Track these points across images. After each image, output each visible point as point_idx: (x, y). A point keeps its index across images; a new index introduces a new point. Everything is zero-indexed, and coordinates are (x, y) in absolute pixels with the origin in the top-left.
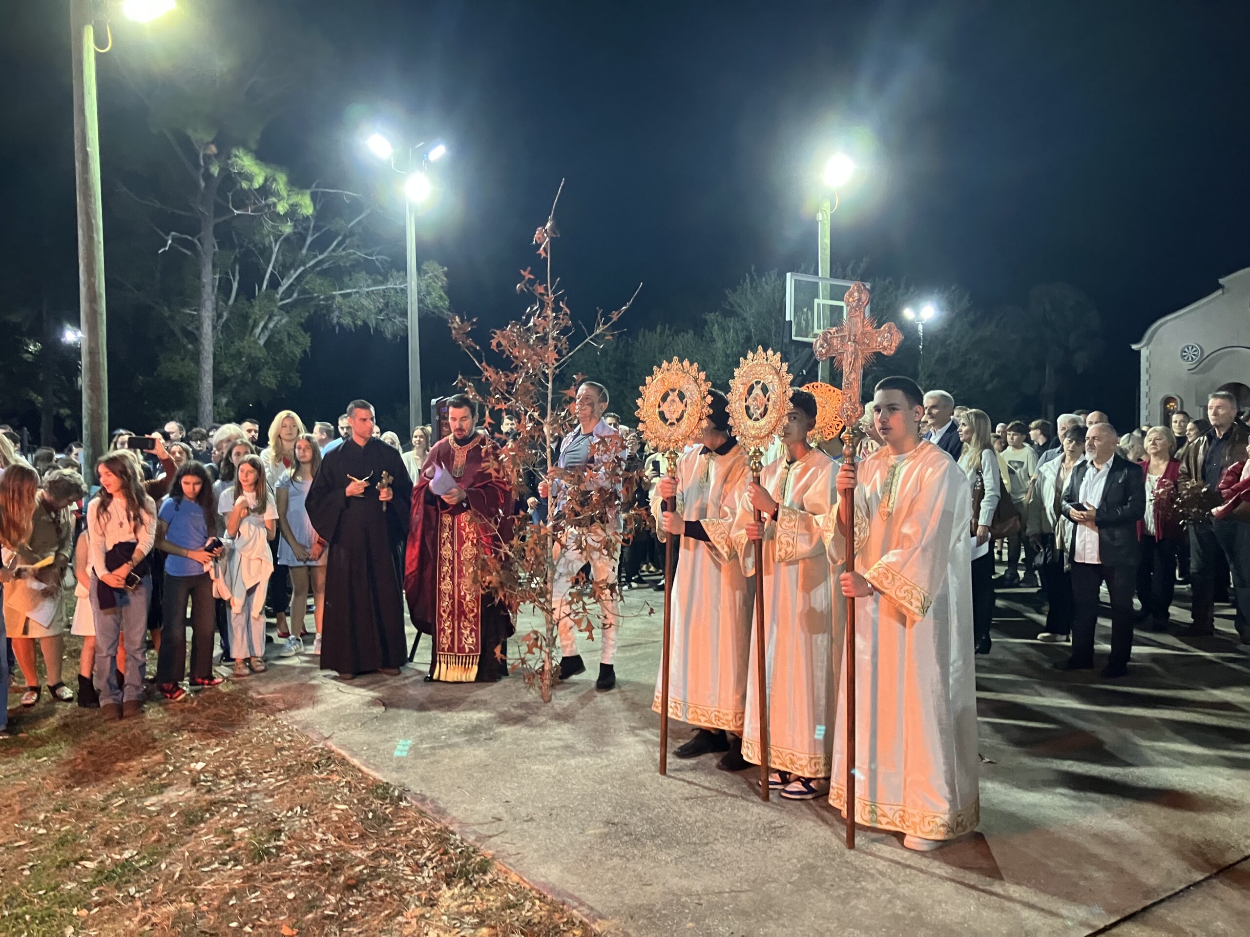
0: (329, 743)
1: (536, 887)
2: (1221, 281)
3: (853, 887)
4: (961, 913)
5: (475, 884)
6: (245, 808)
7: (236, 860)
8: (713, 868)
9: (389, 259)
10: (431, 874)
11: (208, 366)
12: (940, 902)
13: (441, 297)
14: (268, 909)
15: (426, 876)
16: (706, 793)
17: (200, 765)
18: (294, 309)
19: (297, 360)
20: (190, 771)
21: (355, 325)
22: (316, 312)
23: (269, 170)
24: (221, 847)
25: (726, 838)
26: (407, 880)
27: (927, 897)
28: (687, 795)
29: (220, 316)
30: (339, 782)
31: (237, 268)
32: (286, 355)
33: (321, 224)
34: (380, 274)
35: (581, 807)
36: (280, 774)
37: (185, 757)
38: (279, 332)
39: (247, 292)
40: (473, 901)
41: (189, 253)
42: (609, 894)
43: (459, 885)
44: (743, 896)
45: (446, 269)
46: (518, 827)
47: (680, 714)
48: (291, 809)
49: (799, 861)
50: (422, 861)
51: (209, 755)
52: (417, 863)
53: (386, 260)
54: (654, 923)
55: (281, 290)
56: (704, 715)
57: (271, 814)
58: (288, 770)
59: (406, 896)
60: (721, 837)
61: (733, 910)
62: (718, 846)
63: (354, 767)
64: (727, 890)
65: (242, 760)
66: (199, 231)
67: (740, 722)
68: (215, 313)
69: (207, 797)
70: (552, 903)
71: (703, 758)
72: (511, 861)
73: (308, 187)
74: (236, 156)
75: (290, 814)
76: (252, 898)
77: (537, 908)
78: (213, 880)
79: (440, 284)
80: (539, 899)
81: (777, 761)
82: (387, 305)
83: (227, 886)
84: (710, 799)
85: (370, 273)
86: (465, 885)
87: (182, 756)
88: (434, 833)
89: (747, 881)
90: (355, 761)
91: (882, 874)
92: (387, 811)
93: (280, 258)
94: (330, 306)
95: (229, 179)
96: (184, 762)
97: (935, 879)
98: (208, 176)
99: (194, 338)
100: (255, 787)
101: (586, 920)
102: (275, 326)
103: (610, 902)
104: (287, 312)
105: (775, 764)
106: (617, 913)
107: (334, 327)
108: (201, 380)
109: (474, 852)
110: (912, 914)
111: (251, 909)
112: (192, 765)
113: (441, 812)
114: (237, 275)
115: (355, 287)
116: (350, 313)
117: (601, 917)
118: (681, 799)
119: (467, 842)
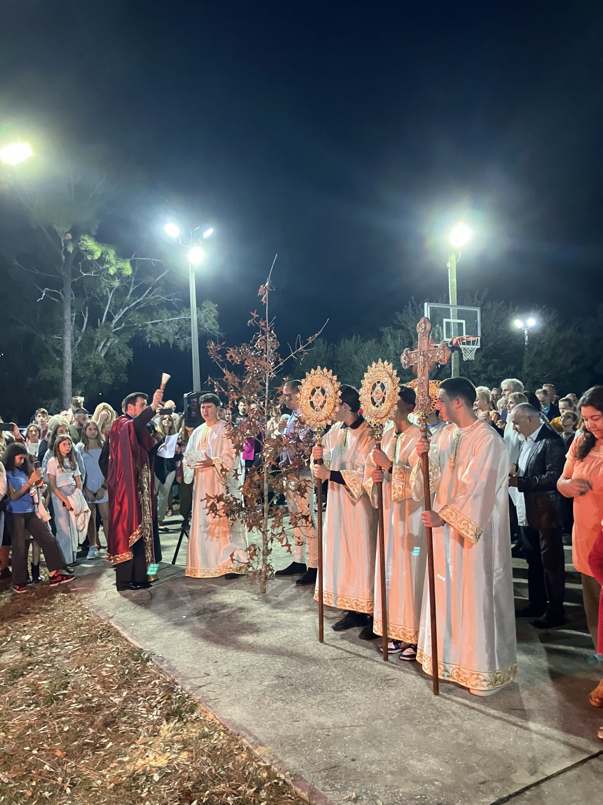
0: (111, 621)
1: (223, 723)
3: (433, 723)
4: (503, 742)
5: (185, 720)
6: (50, 666)
7: (36, 703)
8: (342, 709)
9: (181, 300)
10: (158, 714)
11: (68, 371)
12: (490, 734)
13: (214, 323)
14: (50, 738)
15: (154, 716)
16: (348, 655)
17: (28, 637)
18: (123, 334)
19: (125, 367)
20: (21, 641)
21: (161, 342)
22: (136, 335)
23: (104, 248)
24: (29, 694)
25: (355, 687)
26: (142, 717)
27: (482, 731)
28: (335, 657)
29: (76, 339)
30: (112, 648)
31: (87, 308)
32: (117, 363)
33: (138, 280)
34: (176, 310)
35: (263, 666)
36: (77, 643)
37: (20, 631)
38: (113, 348)
39: (93, 323)
40: (182, 732)
41: (56, 300)
42: (270, 727)
43: (175, 721)
44: (358, 730)
45: (217, 305)
46: (220, 680)
47: (332, 602)
48: (79, 667)
49: (400, 704)
50: (154, 704)
51: (35, 630)
52: (150, 706)
53: (179, 301)
54: (295, 749)
55: (114, 322)
56: (348, 603)
57: (65, 671)
58: (82, 640)
59: (140, 729)
60: (352, 686)
61: (350, 740)
62: (349, 693)
63: (123, 637)
64: (349, 725)
65: (55, 633)
66: (63, 286)
67: (371, 608)
68: (73, 337)
69: (28, 659)
70: (231, 734)
71: (350, 630)
72: (210, 704)
73: (129, 257)
74: (83, 240)
75: (77, 670)
76: (41, 730)
77: (221, 738)
78: (20, 717)
79: (213, 315)
80: (224, 731)
81: (394, 634)
82: (180, 329)
83: (27, 721)
84: (349, 659)
85: (169, 309)
86: (178, 721)
87: (18, 631)
88: (164, 684)
89: (362, 718)
90: (125, 634)
91: (454, 713)
92: (138, 669)
93: (113, 302)
94: (145, 331)
95: (80, 255)
96: (18, 635)
97: (489, 717)
98: (67, 253)
99: (60, 353)
100: (59, 652)
101: (251, 747)
102: (111, 345)
103: (269, 733)
104: (119, 336)
105: (393, 635)
106: (272, 741)
107: (148, 344)
108: (65, 380)
109: (187, 698)
110: (470, 743)
111: (39, 738)
112: (23, 637)
113: (173, 669)
114: (87, 313)
115: (160, 319)
116: (158, 335)
117: (261, 744)
118: (331, 659)
119: (185, 690)
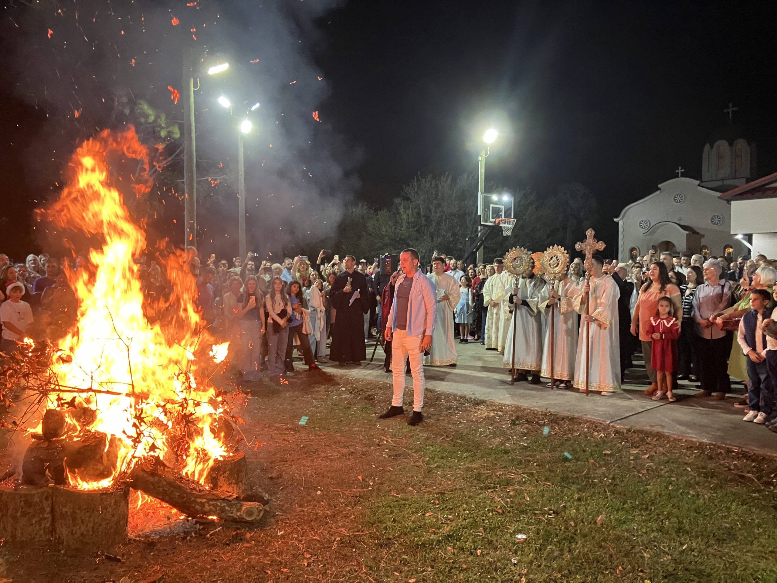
2: (659, 186)
56: (526, 366)
67: (539, 368)
